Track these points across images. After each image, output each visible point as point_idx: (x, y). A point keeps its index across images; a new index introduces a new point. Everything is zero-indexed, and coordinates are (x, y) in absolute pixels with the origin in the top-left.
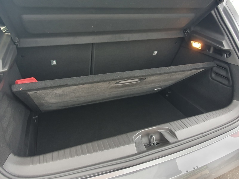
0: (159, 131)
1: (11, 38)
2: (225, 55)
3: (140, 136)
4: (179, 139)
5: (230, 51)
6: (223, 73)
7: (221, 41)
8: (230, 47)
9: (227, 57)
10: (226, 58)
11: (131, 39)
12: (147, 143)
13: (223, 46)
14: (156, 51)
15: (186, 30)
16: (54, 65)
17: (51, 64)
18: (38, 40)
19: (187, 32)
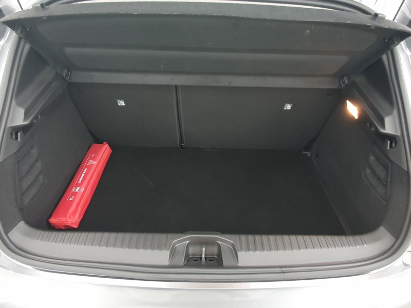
0: (219, 242)
1: (57, 71)
2: (389, 142)
3: (188, 242)
4: (240, 265)
5: (397, 138)
6: (381, 173)
7: (384, 115)
8: (397, 131)
9: (391, 146)
10: (388, 148)
11: (233, 85)
12: (197, 255)
13: (383, 126)
14: (290, 103)
15: (343, 79)
16: (122, 107)
17: (118, 104)
18: (95, 74)
19: (344, 82)
